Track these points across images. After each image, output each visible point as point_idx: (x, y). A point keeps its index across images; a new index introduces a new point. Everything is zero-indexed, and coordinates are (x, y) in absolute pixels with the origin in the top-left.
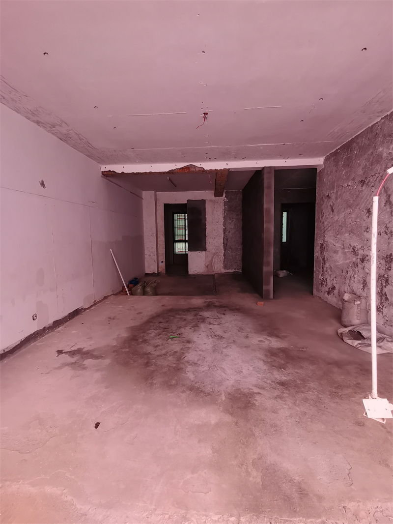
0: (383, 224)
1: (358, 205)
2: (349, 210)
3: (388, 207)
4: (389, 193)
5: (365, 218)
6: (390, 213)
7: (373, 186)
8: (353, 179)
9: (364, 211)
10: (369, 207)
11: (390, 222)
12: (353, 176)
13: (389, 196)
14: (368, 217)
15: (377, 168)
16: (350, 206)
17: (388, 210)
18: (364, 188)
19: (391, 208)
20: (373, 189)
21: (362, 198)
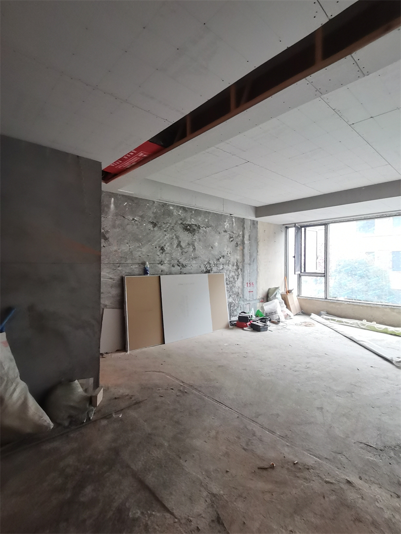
0: (176, 259)
1: (149, 241)
2: (137, 245)
3: (179, 248)
4: (180, 240)
5: (159, 253)
6: (181, 253)
7: (165, 231)
8: (142, 217)
9: (157, 248)
10: (163, 245)
11: (181, 259)
12: (141, 213)
13: (180, 242)
14: (162, 253)
15: (168, 219)
16: (139, 240)
17: (180, 250)
18: (156, 229)
19: (181, 250)
20: (166, 233)
21: (154, 237)
